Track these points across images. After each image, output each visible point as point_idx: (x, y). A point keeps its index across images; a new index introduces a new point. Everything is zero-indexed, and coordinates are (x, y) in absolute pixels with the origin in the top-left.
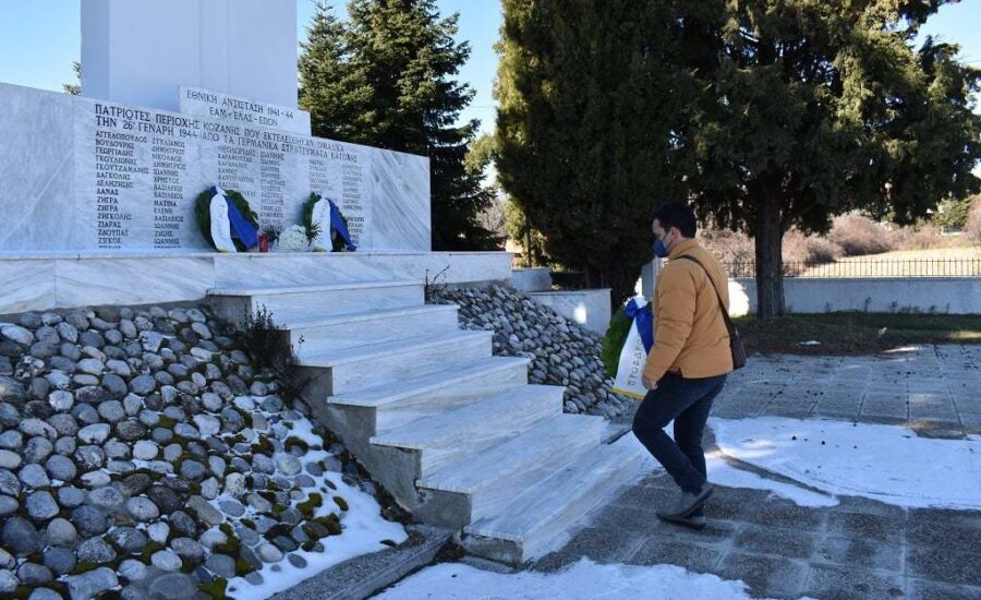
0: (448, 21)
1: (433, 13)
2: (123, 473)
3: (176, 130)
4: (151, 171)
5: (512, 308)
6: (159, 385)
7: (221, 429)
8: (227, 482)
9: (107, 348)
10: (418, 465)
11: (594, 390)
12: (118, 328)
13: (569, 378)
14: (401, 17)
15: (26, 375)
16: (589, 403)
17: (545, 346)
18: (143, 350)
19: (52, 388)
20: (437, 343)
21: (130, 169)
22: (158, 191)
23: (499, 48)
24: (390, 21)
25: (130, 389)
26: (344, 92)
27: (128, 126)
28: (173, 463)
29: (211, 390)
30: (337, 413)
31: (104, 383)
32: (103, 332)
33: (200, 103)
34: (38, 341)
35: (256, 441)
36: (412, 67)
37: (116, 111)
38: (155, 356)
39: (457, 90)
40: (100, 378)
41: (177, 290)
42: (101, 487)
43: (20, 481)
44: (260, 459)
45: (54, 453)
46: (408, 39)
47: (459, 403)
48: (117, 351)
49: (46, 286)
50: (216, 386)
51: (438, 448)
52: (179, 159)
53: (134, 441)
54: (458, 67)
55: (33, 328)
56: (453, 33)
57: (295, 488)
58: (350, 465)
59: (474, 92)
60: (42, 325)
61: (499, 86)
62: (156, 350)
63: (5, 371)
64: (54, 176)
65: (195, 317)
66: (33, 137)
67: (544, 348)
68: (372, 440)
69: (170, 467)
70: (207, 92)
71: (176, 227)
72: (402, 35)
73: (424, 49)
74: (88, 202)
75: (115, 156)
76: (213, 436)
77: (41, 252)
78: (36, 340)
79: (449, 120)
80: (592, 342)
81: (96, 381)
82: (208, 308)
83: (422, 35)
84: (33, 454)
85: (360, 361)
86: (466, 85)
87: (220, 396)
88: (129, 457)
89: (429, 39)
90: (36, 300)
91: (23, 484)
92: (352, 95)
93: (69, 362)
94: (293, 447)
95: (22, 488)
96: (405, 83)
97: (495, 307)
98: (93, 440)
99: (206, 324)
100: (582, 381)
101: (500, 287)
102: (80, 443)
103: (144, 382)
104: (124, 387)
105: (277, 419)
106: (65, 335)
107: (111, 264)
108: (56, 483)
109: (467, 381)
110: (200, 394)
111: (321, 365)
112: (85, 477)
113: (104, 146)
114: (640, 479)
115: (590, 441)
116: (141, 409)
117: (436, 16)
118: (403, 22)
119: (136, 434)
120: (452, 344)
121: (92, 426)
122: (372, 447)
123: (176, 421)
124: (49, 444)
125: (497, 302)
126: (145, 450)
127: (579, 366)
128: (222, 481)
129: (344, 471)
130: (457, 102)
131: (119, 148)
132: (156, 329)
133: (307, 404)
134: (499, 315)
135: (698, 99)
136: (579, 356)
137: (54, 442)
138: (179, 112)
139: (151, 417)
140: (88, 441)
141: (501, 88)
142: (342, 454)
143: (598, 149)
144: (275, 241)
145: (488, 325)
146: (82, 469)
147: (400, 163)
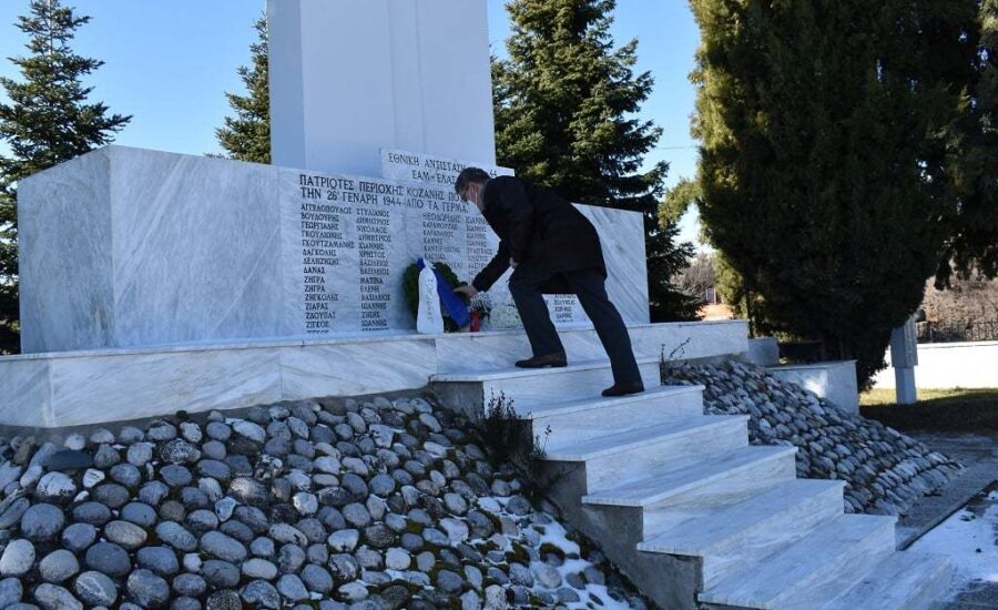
0: (624, 50)
1: (605, 42)
2: (380, 585)
3: (380, 198)
4: (357, 245)
5: (756, 388)
6: (399, 486)
7: (470, 535)
8: (488, 596)
9: (340, 444)
10: (699, 575)
11: (869, 486)
12: (347, 421)
13: (836, 471)
14: (570, 50)
15: (266, 475)
16: (865, 502)
17: (801, 432)
18: (376, 446)
19: (294, 490)
20: (691, 431)
21: (335, 244)
22: (364, 267)
23: (696, 77)
24: (556, 56)
25: (371, 490)
26: (509, 142)
27: (333, 196)
28: (428, 573)
29: (452, 491)
30: (593, 516)
31: (344, 483)
32: (332, 426)
33: (403, 166)
34: (271, 438)
35: (509, 548)
36: (586, 106)
37: (320, 180)
38: (388, 452)
39: (639, 130)
40: (340, 477)
41: (400, 377)
42: (360, 600)
43: (279, 593)
44: (517, 568)
45: (307, 562)
46: (578, 75)
47: (725, 502)
48: (350, 447)
49: (273, 377)
50: (457, 485)
51: (719, 555)
52: (384, 230)
53: (385, 548)
54: (639, 103)
55: (264, 423)
56: (631, 63)
57: (559, 604)
58: (613, 577)
59: (660, 131)
60: (271, 420)
61: (699, 123)
62: (389, 445)
63: (246, 472)
64: (261, 256)
65: (421, 408)
66: (240, 214)
67: (800, 435)
68: (639, 547)
69: (426, 578)
70: (408, 153)
71: (383, 306)
72: (573, 71)
73: (599, 85)
74: (296, 283)
75: (321, 231)
76: (463, 543)
77: (250, 339)
78: (269, 437)
79: (631, 167)
80: (854, 427)
81: (336, 481)
82: (433, 397)
83: (595, 68)
84: (288, 564)
85: (613, 454)
86: (650, 124)
87: (463, 496)
88: (382, 567)
89: (603, 72)
90: (262, 393)
91: (282, 597)
92: (520, 144)
93: (306, 460)
94: (549, 555)
95: (282, 601)
96: (578, 125)
97: (736, 387)
98: (344, 547)
99: (433, 414)
100: (852, 474)
101: (736, 362)
102: (332, 551)
103: (384, 482)
104: (365, 488)
105: (527, 523)
106: (296, 430)
107: (334, 350)
108: (316, 596)
109: (732, 476)
110: (442, 495)
111: (572, 460)
112: (343, 589)
113: (310, 220)
114: (955, 594)
115: (884, 547)
116: (386, 512)
117: (609, 46)
118: (572, 56)
119: (386, 541)
120: (707, 431)
121: (340, 532)
122: (639, 554)
123: (423, 526)
124: (301, 551)
125: (738, 381)
126: (398, 558)
127: (845, 457)
128: (482, 595)
129: (607, 583)
130: (640, 144)
131: (324, 221)
132: (384, 422)
133: (555, 506)
134: (742, 397)
135: (955, 120)
136: (843, 443)
137: (306, 549)
138: (382, 177)
139: (398, 522)
140: (339, 548)
141: (703, 123)
142: (602, 564)
143: (831, 189)
144: (486, 318)
145: (733, 409)
146: (339, 580)
147: (612, 222)
